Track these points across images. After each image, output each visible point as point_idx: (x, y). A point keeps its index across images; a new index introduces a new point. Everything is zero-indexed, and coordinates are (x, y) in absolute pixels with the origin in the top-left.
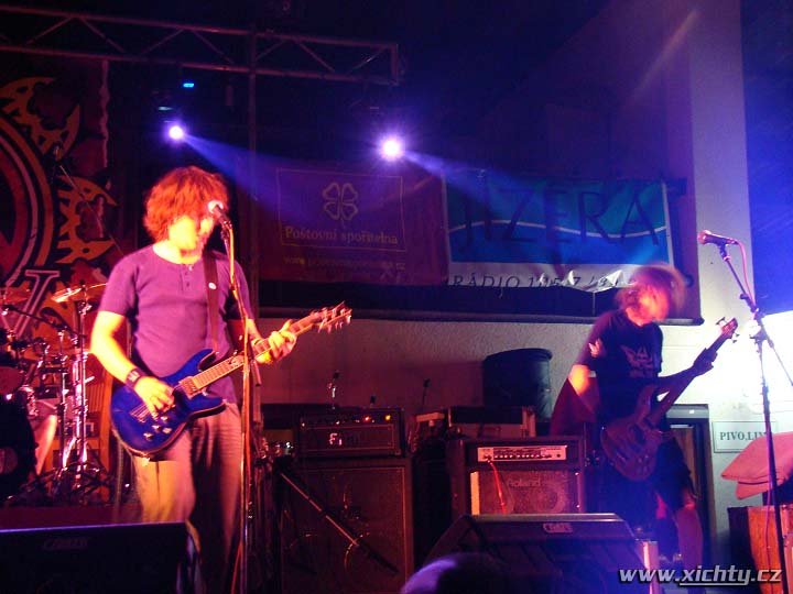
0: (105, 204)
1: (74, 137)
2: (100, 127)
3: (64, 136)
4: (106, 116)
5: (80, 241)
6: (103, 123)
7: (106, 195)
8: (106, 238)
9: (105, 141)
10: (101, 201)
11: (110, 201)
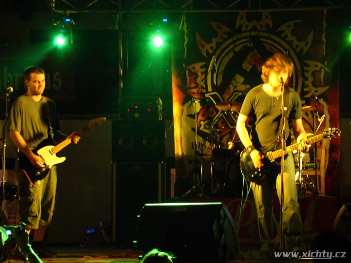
0: (325, 71)
1: (311, 43)
2: (322, 39)
3: (306, 44)
4: (325, 33)
5: (314, 88)
6: (323, 37)
7: (325, 67)
8: (325, 86)
9: (324, 44)
10: (323, 70)
11: (327, 69)
